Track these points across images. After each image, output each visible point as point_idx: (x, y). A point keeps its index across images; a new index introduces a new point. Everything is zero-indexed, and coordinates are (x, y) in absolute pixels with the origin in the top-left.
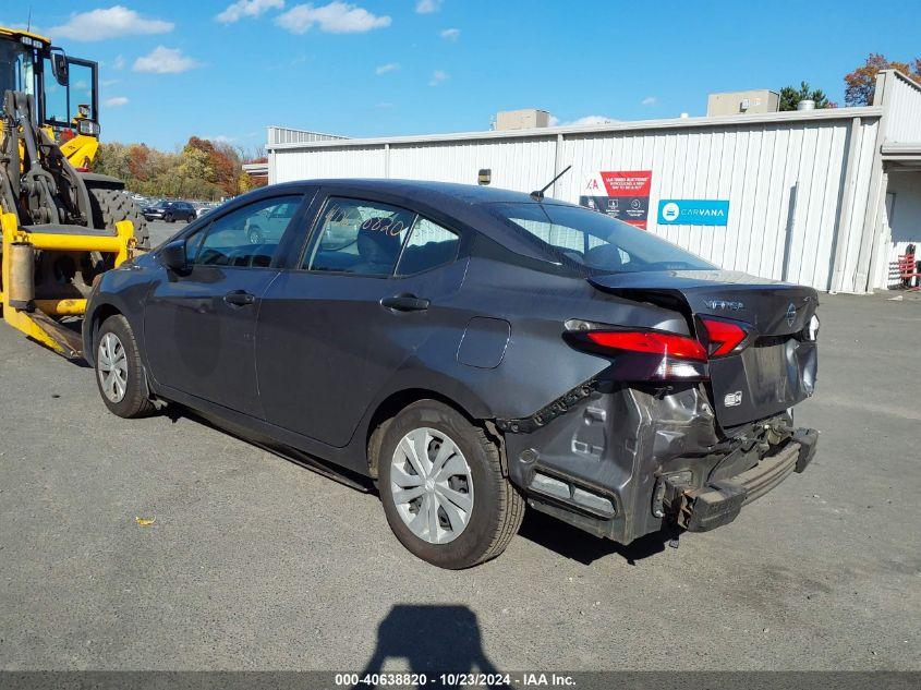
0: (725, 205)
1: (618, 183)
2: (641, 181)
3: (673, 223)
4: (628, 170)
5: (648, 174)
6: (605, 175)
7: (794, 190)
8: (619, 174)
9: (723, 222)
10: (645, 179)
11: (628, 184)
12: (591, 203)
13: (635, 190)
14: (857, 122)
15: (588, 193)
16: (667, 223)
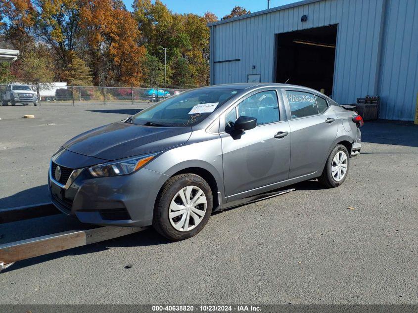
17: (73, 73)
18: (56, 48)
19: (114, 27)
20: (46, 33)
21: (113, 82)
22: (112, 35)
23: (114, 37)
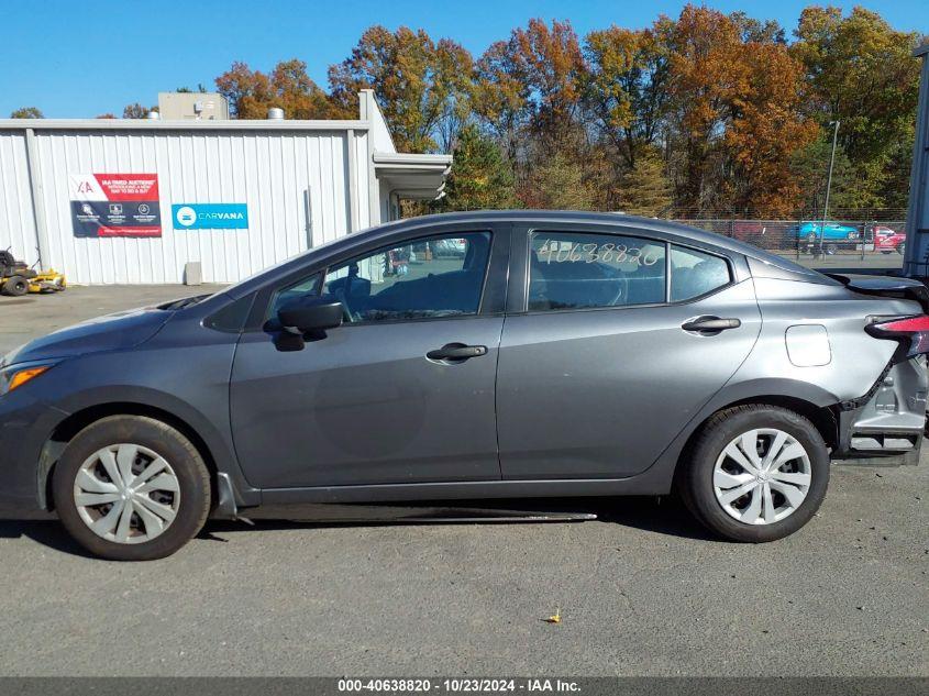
0: (243, 208)
1: (118, 186)
2: (146, 185)
3: (191, 227)
4: (128, 172)
5: (154, 177)
6: (100, 178)
7: (306, 194)
8: (118, 177)
9: (244, 224)
10: (151, 182)
11: (130, 188)
12: (87, 209)
13: (139, 195)
14: (351, 133)
15: (81, 198)
16: (184, 228)
17: (632, 191)
18: (619, 144)
19: (743, 83)
20: (604, 113)
21: (728, 208)
22: (738, 102)
23: (742, 107)
